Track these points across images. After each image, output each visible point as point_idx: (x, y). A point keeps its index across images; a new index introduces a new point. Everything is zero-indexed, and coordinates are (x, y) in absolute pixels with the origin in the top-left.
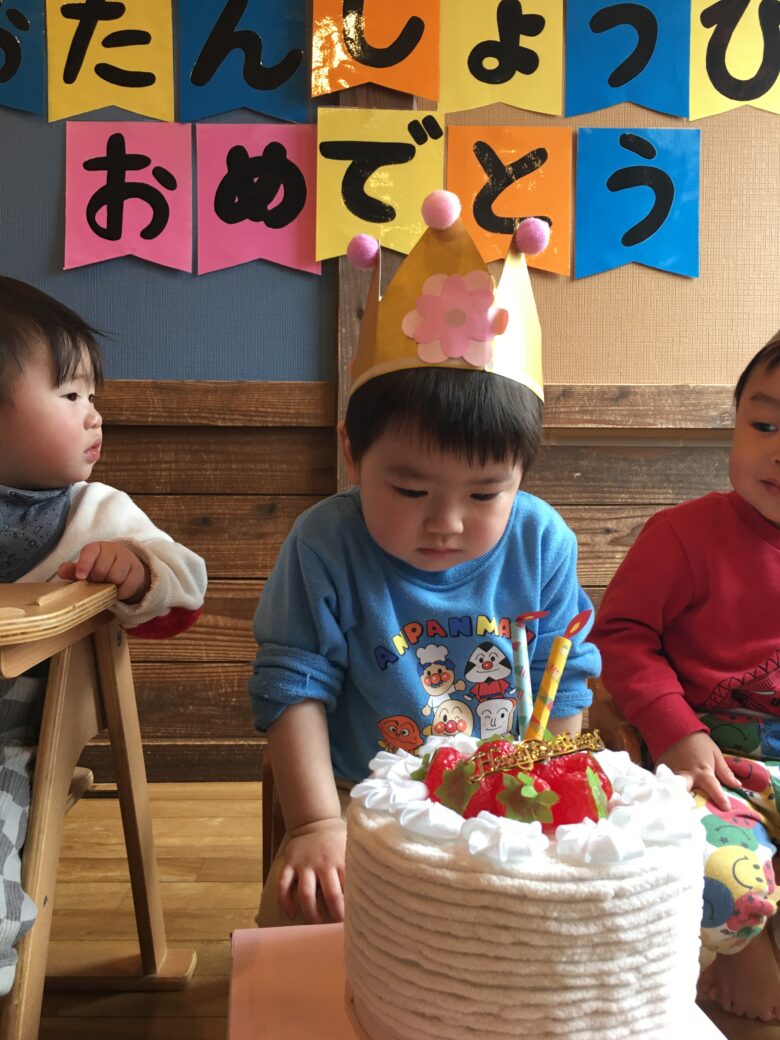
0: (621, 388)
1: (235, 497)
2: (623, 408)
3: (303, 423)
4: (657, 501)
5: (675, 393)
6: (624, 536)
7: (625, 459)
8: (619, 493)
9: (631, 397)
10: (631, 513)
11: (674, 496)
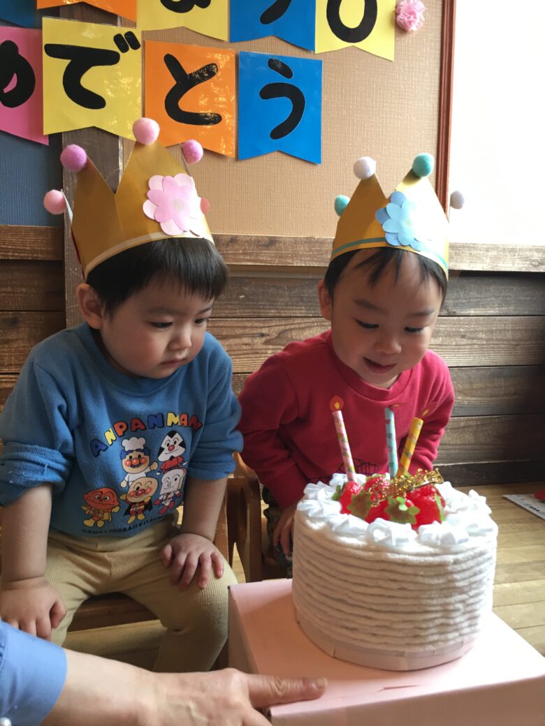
0: (270, 238)
2: (272, 252)
3: (37, 257)
4: (295, 315)
5: (306, 242)
6: (273, 339)
7: (274, 286)
8: (270, 309)
9: (277, 244)
10: (278, 323)
11: (307, 312)
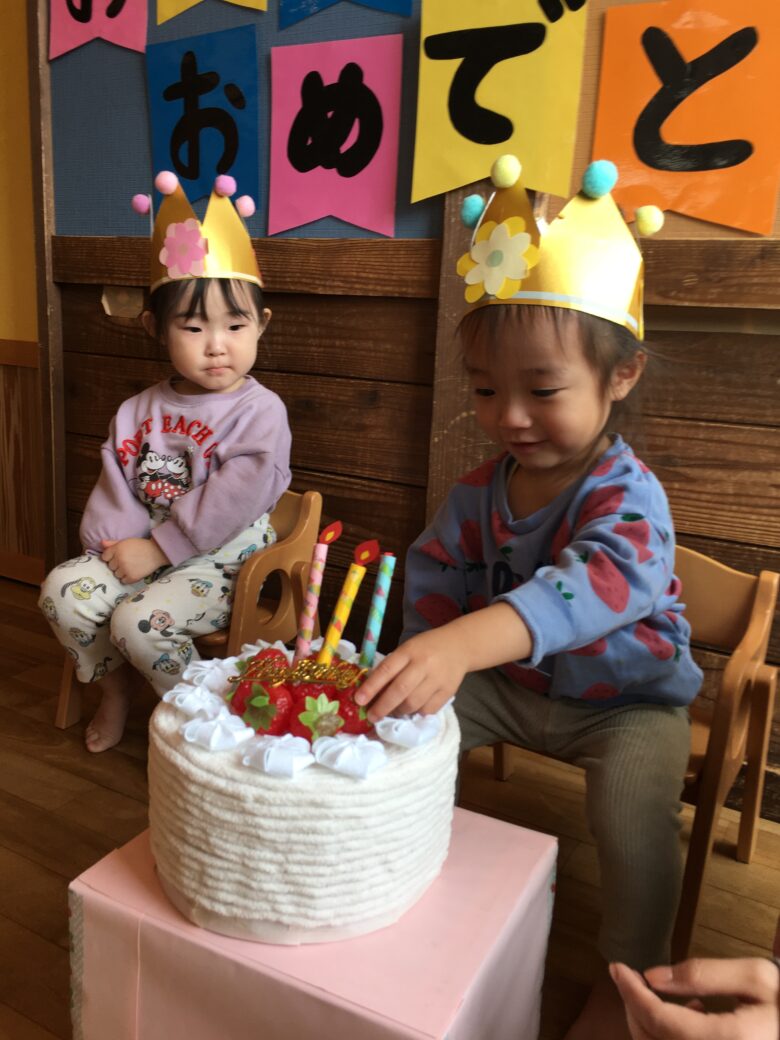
1: (338, 380)
